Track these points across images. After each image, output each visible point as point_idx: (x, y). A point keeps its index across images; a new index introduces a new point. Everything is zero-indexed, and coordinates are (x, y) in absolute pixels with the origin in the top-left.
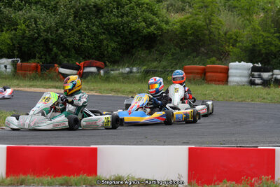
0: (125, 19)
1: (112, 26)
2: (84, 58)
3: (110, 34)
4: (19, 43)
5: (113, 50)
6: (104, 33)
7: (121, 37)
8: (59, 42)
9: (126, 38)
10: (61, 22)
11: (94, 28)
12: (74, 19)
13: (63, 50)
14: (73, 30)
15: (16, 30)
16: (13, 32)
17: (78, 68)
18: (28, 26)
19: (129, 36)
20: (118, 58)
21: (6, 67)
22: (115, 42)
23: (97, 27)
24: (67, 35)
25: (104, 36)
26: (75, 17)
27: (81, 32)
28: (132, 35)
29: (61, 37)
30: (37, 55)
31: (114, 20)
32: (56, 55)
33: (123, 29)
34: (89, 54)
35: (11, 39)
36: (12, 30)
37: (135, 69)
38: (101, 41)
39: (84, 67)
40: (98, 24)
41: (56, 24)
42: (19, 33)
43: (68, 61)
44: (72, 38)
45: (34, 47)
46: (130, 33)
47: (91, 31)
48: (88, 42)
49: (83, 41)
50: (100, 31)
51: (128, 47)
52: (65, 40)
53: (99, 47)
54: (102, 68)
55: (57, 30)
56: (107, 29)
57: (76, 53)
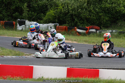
0: (114, 5)
1: (106, 9)
2: (91, 25)
3: (105, 12)
4: (58, 16)
5: (106, 21)
6: (102, 12)
7: (111, 14)
8: (78, 16)
9: (114, 15)
10: (80, 6)
11: (97, 9)
12: (87, 5)
13: (80, 20)
14: (86, 10)
15: (57, 9)
16: (56, 10)
17: (86, 30)
18: (63, 7)
19: (115, 14)
20: (109, 25)
21: (51, 27)
22: (108, 17)
23: (99, 9)
24: (82, 12)
25: (102, 14)
26: (88, 3)
27: (90, 11)
28: (117, 14)
29: (80, 13)
30: (67, 22)
31: (108, 5)
32: (77, 22)
33: (112, 10)
34: (94, 22)
35: (55, 14)
36: (55, 9)
37: (114, 31)
38: (100, 16)
39: (89, 29)
40: (99, 7)
41: (77, 7)
42: (59, 10)
43: (83, 26)
44: (85, 14)
45: (66, 18)
46: (116, 12)
47: (95, 11)
48: (93, 16)
49: (91, 16)
50: (100, 11)
51: (115, 19)
52: (81, 15)
53: (99, 19)
54: (98, 30)
55: (78, 10)
56: (104, 10)
57: (87, 22)
